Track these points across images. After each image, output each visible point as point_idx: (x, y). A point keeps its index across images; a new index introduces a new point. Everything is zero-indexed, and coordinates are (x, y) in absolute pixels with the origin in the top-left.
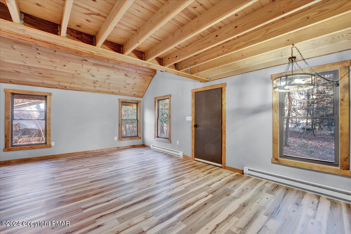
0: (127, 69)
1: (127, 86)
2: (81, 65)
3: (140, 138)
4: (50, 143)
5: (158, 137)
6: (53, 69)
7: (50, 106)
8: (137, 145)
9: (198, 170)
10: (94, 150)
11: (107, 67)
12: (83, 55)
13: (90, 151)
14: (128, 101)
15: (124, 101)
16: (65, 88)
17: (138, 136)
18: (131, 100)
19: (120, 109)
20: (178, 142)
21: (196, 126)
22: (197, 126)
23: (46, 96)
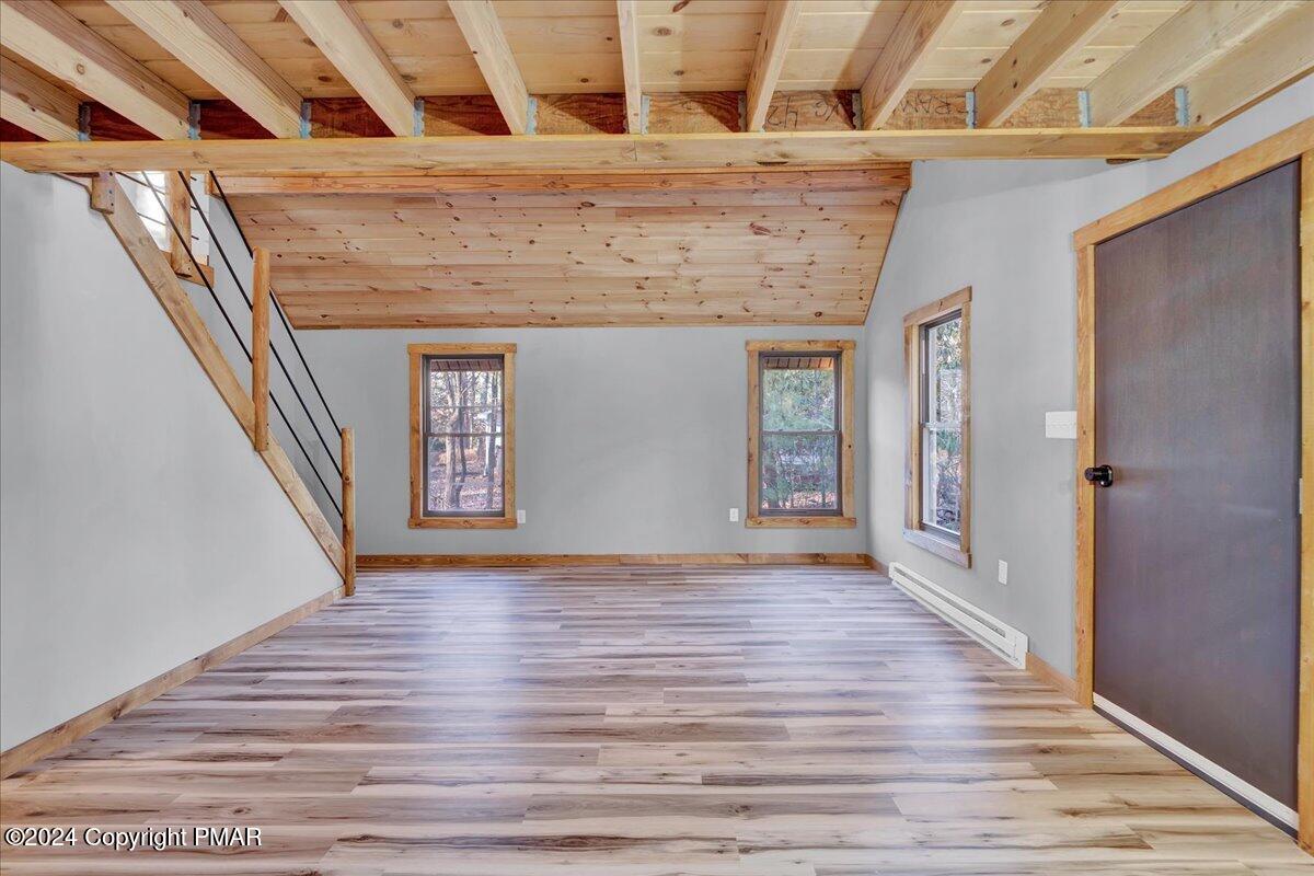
0: (757, 200)
1: (773, 279)
2: (581, 228)
3: (852, 522)
4: (515, 512)
5: (922, 527)
6: (503, 261)
7: (514, 391)
8: (833, 556)
9: (1047, 784)
10: (650, 556)
11: (667, 211)
12: (572, 186)
13: (633, 556)
14: (788, 347)
15: (768, 347)
16: (553, 322)
17: (839, 512)
18: (804, 342)
19: (756, 389)
20: (1003, 566)
21: (1101, 476)
22: (1105, 477)
23: (502, 357)
